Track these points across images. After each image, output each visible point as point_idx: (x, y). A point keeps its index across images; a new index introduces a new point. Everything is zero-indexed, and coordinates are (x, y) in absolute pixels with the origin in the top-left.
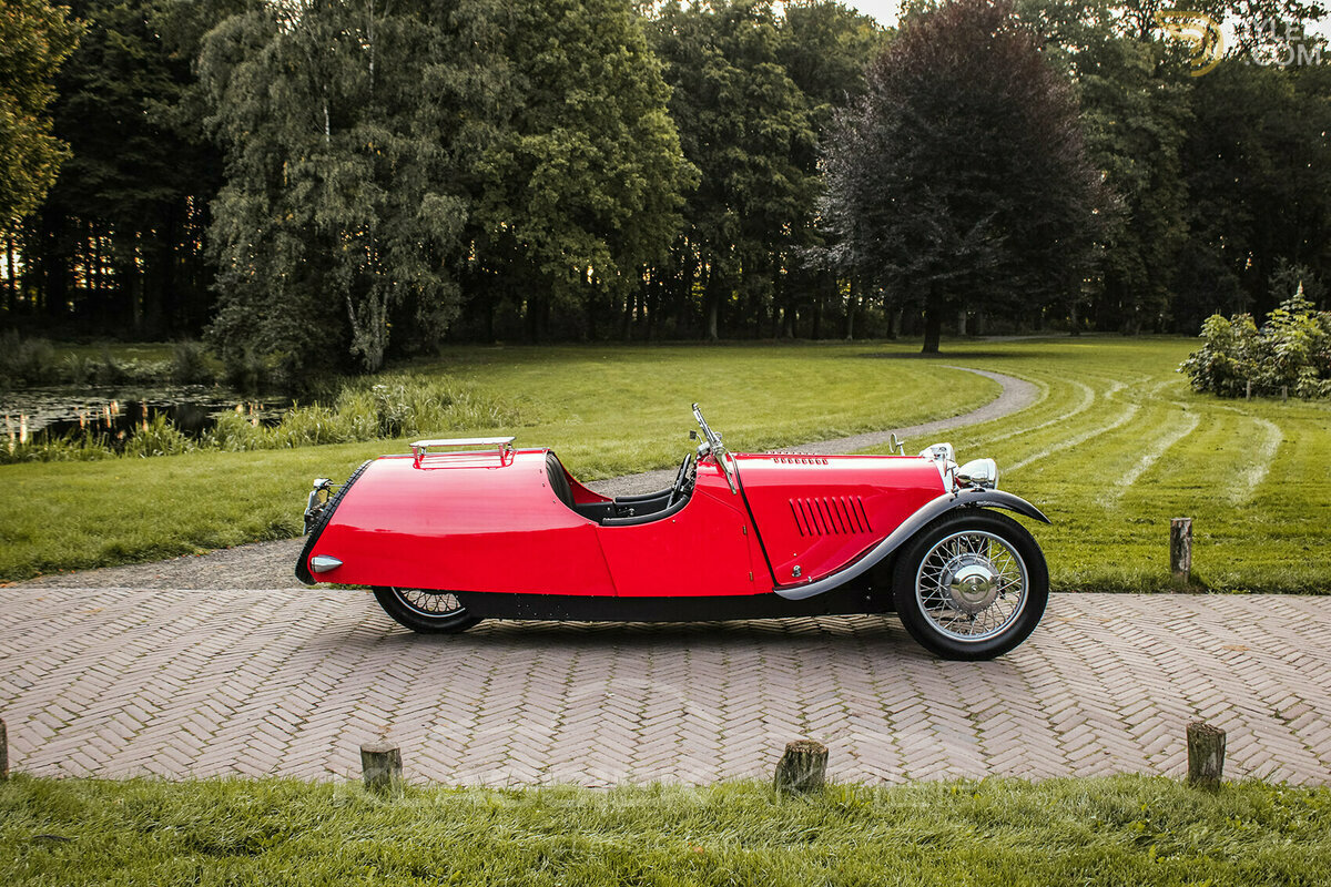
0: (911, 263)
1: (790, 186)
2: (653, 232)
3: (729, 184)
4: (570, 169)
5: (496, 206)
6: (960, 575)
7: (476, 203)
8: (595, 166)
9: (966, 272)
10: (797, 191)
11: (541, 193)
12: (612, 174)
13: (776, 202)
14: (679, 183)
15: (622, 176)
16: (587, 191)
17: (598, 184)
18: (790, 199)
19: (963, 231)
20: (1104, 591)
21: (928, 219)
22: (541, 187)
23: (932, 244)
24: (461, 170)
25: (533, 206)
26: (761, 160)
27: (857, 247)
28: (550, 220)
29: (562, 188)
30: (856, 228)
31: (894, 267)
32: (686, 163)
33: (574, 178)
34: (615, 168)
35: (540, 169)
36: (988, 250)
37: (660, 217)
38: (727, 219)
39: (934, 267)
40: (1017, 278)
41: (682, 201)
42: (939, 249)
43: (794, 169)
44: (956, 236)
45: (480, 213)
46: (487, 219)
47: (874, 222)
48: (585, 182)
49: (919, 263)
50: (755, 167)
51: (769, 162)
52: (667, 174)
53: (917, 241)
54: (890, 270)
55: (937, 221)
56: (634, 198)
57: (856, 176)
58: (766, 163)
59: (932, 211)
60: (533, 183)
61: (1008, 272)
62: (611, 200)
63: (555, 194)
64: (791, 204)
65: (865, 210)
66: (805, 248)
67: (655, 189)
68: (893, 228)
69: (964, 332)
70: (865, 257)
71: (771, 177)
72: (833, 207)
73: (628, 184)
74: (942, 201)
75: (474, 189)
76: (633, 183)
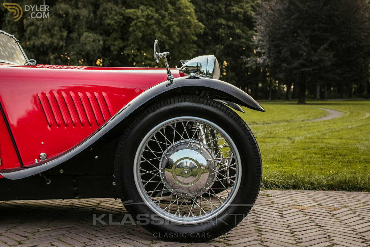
0: (293, 64)
1: (244, 35)
2: (183, 51)
3: (218, 34)
4: (147, 23)
5: (116, 39)
6: (175, 158)
7: (107, 38)
8: (158, 23)
9: (317, 67)
10: (246, 37)
11: (134, 33)
12: (165, 26)
13: (238, 41)
14: (195, 31)
15: (169, 26)
16: (154, 33)
17: (159, 30)
18: (243, 40)
19: (315, 51)
20: (344, 189)
21: (300, 45)
22: (134, 31)
23: (302, 55)
24: (101, 24)
25: (131, 39)
26: (231, 24)
27: (269, 57)
28: (139, 45)
29: (143, 31)
30: (269, 49)
31: (285, 65)
32: (198, 22)
33: (149, 27)
34: (166, 23)
35: (134, 23)
36: (327, 58)
37: (186, 45)
38: (217, 48)
39: (303, 65)
40: (339, 70)
41: (196, 39)
42: (305, 57)
43: (245, 28)
44: (312, 52)
45: (109, 42)
46: (112, 45)
47: (276, 46)
48: (153, 29)
49: (296, 63)
50: (229, 27)
51: (235, 25)
52: (189, 27)
53: (295, 54)
54: (283, 67)
55: (304, 45)
56: (174, 36)
57: (269, 27)
58: (233, 25)
59: (302, 41)
60: (131, 29)
61: (335, 68)
62: (164, 37)
63: (140, 34)
64: (243, 42)
65: (273, 41)
66: (247, 57)
67: (184, 32)
68: (285, 49)
69: (318, 97)
70: (273, 61)
71: (235, 31)
72: (259, 40)
73: (172, 30)
74: (306, 37)
75: (106, 32)
76: (174, 30)
